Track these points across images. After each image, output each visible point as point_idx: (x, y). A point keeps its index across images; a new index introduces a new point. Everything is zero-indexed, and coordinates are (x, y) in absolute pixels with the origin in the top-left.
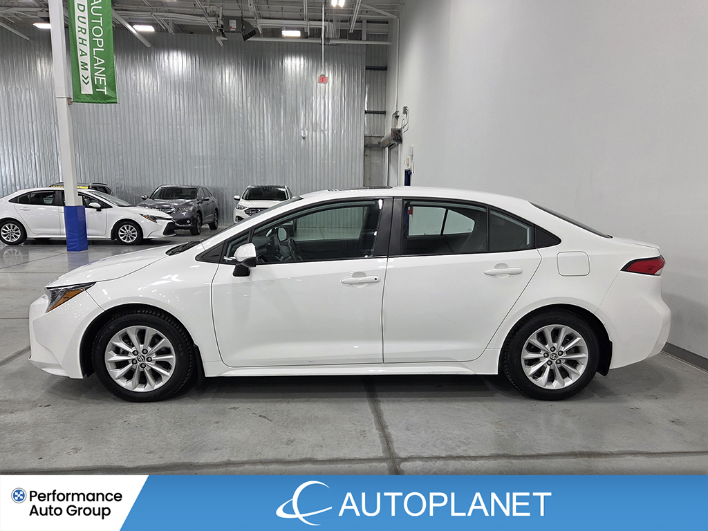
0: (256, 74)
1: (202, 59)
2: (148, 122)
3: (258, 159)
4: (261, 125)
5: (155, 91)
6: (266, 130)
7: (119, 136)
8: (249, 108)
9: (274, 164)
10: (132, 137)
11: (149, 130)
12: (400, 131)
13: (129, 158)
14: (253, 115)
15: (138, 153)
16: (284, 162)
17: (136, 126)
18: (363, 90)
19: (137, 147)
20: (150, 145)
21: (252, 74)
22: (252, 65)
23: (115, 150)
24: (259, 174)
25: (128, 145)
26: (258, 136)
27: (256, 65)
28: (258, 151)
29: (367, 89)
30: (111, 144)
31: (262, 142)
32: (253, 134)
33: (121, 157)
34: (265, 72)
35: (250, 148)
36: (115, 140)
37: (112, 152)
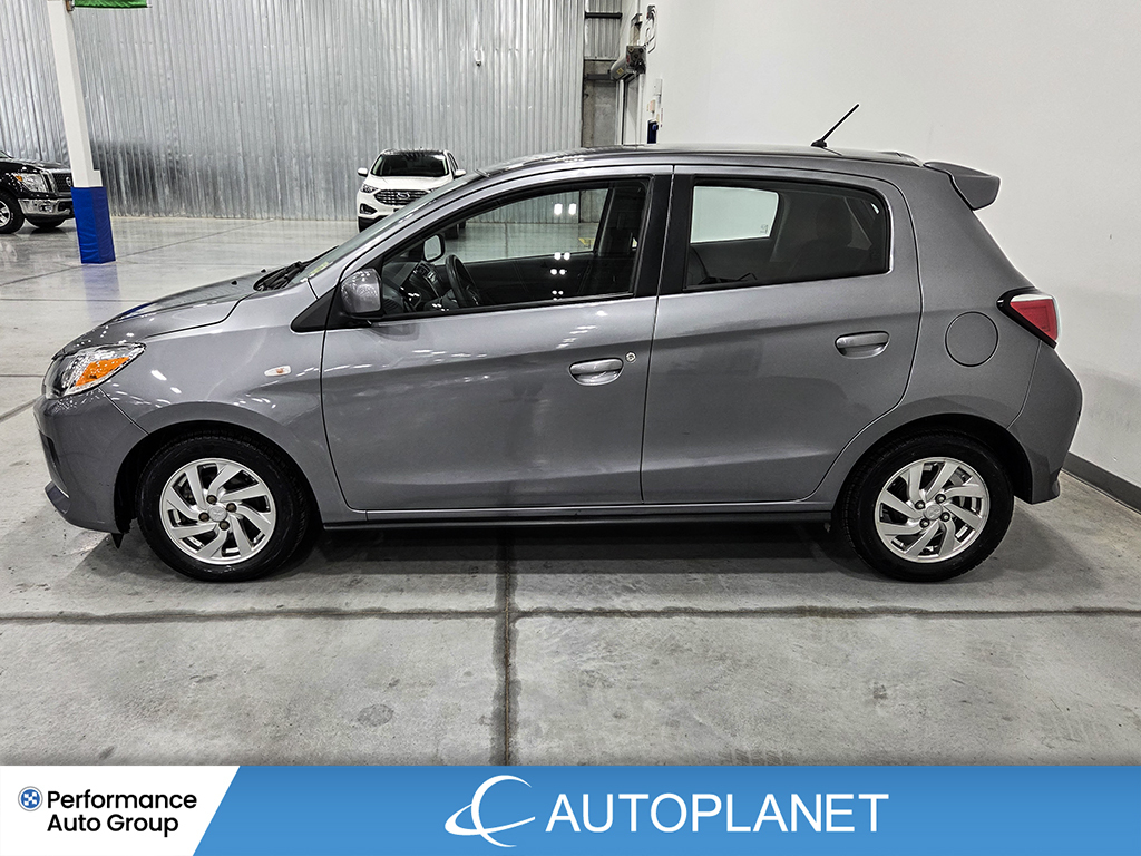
2: (216, 39)
3: (401, 103)
4: (405, 42)
6: (413, 51)
7: (168, 63)
9: (429, 111)
11: (217, 55)
12: (641, 51)
13: (186, 103)
15: (199, 93)
16: (445, 108)
17: (195, 47)
19: (199, 83)
20: (219, 79)
23: (163, 88)
24: (402, 130)
25: (184, 80)
26: (400, 61)
28: (401, 88)
30: (155, 77)
31: (407, 72)
32: (392, 59)
33: (173, 101)
35: (386, 82)
36: (161, 71)
37: (157, 92)
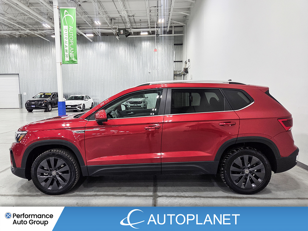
0: (131, 49)
1: (111, 45)
2: (91, 69)
3: (132, 82)
4: (133, 68)
5: (94, 58)
6: (135, 70)
7: (80, 75)
8: (128, 62)
10: (85, 75)
11: (91, 72)
12: (187, 69)
13: (84, 83)
14: (130, 65)
17: (86, 71)
18: (173, 53)
19: (87, 79)
21: (129, 49)
22: (130, 45)
25: (84, 78)
26: (132, 73)
27: (131, 46)
28: (132, 78)
29: (174, 53)
30: (77, 78)
31: (133, 75)
32: (130, 72)
33: (81, 83)
34: (134, 48)
35: (128, 77)
36: (79, 76)
37: (77, 81)
